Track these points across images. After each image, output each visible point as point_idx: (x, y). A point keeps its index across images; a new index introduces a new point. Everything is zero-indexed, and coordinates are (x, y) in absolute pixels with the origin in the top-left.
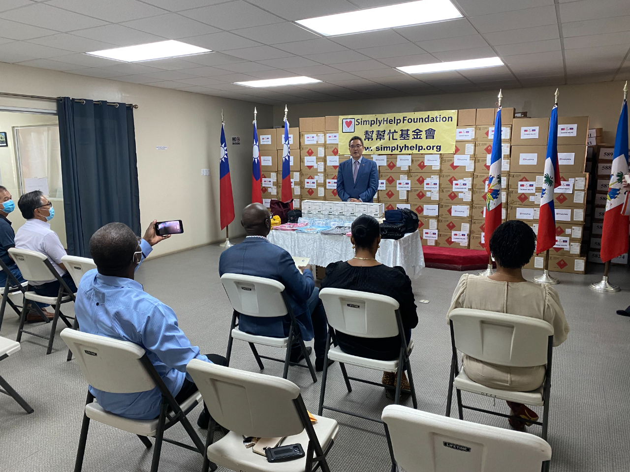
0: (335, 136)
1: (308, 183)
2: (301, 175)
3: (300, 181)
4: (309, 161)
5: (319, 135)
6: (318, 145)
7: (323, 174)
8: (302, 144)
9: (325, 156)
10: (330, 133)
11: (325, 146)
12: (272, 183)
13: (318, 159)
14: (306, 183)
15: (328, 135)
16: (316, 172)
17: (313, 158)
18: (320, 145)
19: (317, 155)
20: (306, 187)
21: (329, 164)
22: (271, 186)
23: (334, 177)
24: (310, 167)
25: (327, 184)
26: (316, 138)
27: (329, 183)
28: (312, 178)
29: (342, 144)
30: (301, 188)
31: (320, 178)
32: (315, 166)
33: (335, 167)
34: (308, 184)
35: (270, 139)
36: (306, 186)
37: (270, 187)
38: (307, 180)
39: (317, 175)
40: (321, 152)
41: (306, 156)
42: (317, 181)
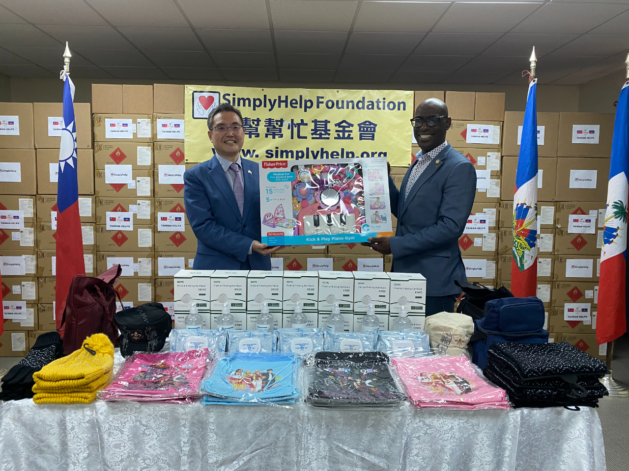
0: (177, 126)
1: (113, 219)
2: (97, 202)
3: (95, 215)
4: (115, 173)
5: (139, 120)
6: (137, 141)
7: (148, 202)
8: (97, 138)
9: (154, 165)
10: (165, 118)
11: (153, 143)
12: (21, 221)
13: (138, 171)
14: (108, 219)
15: (160, 122)
16: (133, 197)
17: (126, 168)
18: (143, 142)
19: (133, 162)
20: (108, 228)
21: (162, 180)
22: (21, 226)
23: (176, 207)
24: (118, 187)
25: (160, 223)
26: (131, 127)
27: (164, 219)
28: (123, 210)
29: (192, 141)
30: (96, 230)
31: (144, 210)
32: (131, 183)
33: (177, 187)
34: (113, 223)
35: (17, 125)
36: (109, 226)
37: (18, 230)
38: (110, 214)
39: (135, 203)
40: (144, 156)
41: (108, 163)
42: (135, 215)
